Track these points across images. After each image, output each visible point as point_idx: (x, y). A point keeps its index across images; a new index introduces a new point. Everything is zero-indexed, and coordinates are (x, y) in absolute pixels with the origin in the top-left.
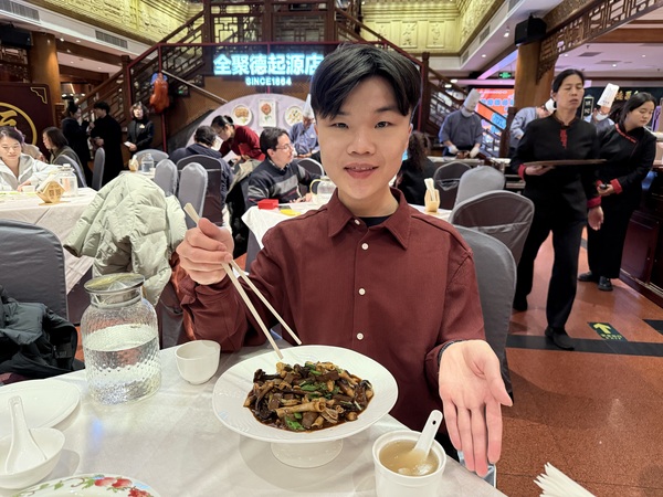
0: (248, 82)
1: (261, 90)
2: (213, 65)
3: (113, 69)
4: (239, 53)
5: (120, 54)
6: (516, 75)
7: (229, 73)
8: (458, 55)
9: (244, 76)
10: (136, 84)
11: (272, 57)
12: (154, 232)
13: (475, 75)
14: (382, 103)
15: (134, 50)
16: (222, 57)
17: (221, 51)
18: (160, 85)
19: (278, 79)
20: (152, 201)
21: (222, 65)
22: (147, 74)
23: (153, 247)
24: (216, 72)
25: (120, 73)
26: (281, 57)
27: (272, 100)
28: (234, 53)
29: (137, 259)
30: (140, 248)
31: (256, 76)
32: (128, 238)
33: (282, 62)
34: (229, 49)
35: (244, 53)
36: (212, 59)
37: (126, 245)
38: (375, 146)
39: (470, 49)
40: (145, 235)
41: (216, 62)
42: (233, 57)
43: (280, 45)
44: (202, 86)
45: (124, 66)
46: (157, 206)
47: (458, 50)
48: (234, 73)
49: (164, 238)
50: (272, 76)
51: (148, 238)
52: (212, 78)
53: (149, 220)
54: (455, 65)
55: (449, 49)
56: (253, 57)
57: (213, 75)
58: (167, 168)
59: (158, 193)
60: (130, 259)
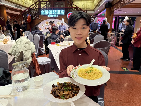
0: (48, 16)
1: (51, 18)
2: (41, 13)
3: (19, 13)
4: (46, 10)
5: (20, 10)
7: (44, 14)
8: (93, 10)
9: (47, 15)
10: (24, 17)
11: (53, 11)
12: (28, 50)
13: (97, 14)
14: (83, 24)
15: (23, 9)
16: (43, 11)
17: (42, 10)
18: (29, 17)
19: (55, 15)
20: (28, 43)
21: (43, 12)
22: (26, 14)
23: (28, 53)
24: (41, 14)
25: (20, 14)
26: (55, 11)
28: (45, 10)
29: (24, 56)
30: (25, 54)
31: (50, 15)
32: (22, 51)
33: (56, 12)
34: (44, 9)
35: (47, 10)
36: (40, 11)
37: (22, 53)
38: (82, 33)
39: (96, 9)
40: (26, 51)
41: (41, 12)
42: (45, 11)
43: (55, 8)
44: (38, 17)
45: (21, 13)
46: (29, 44)
47: (93, 9)
48: (45, 14)
49: (30, 51)
50: (54, 15)
51: (27, 51)
52: (40, 15)
53: (27, 47)
54: (93, 12)
55: (91, 9)
56: (49, 11)
57: (41, 15)
58: (31, 35)
59: (29, 41)
60: (23, 56)
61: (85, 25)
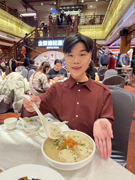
0: (47, 48)
1: (51, 50)
2: (38, 44)
3: (11, 45)
5: (13, 41)
6: (120, 45)
7: (42, 45)
8: (104, 40)
9: (46, 46)
10: (18, 49)
11: (54, 41)
12: (20, 88)
13: (109, 45)
14: (82, 49)
15: (17, 40)
16: (40, 41)
20: (20, 79)
21: (40, 43)
22: (20, 46)
23: (20, 92)
25: (13, 46)
26: (56, 41)
27: (54, 52)
29: (16, 95)
30: (17, 92)
31: (49, 46)
32: (13, 89)
34: (42, 39)
35: (46, 40)
36: (38, 42)
37: (13, 91)
39: (107, 38)
40: (18, 89)
42: (43, 41)
43: (56, 38)
44: (35, 49)
45: (14, 44)
46: (22, 81)
47: (104, 38)
48: (44, 46)
50: (54, 46)
51: (19, 90)
53: (19, 85)
54: (103, 43)
55: (102, 38)
56: (49, 41)
57: (38, 46)
58: (25, 71)
59: (22, 77)
60: (14, 95)
61: (84, 51)
